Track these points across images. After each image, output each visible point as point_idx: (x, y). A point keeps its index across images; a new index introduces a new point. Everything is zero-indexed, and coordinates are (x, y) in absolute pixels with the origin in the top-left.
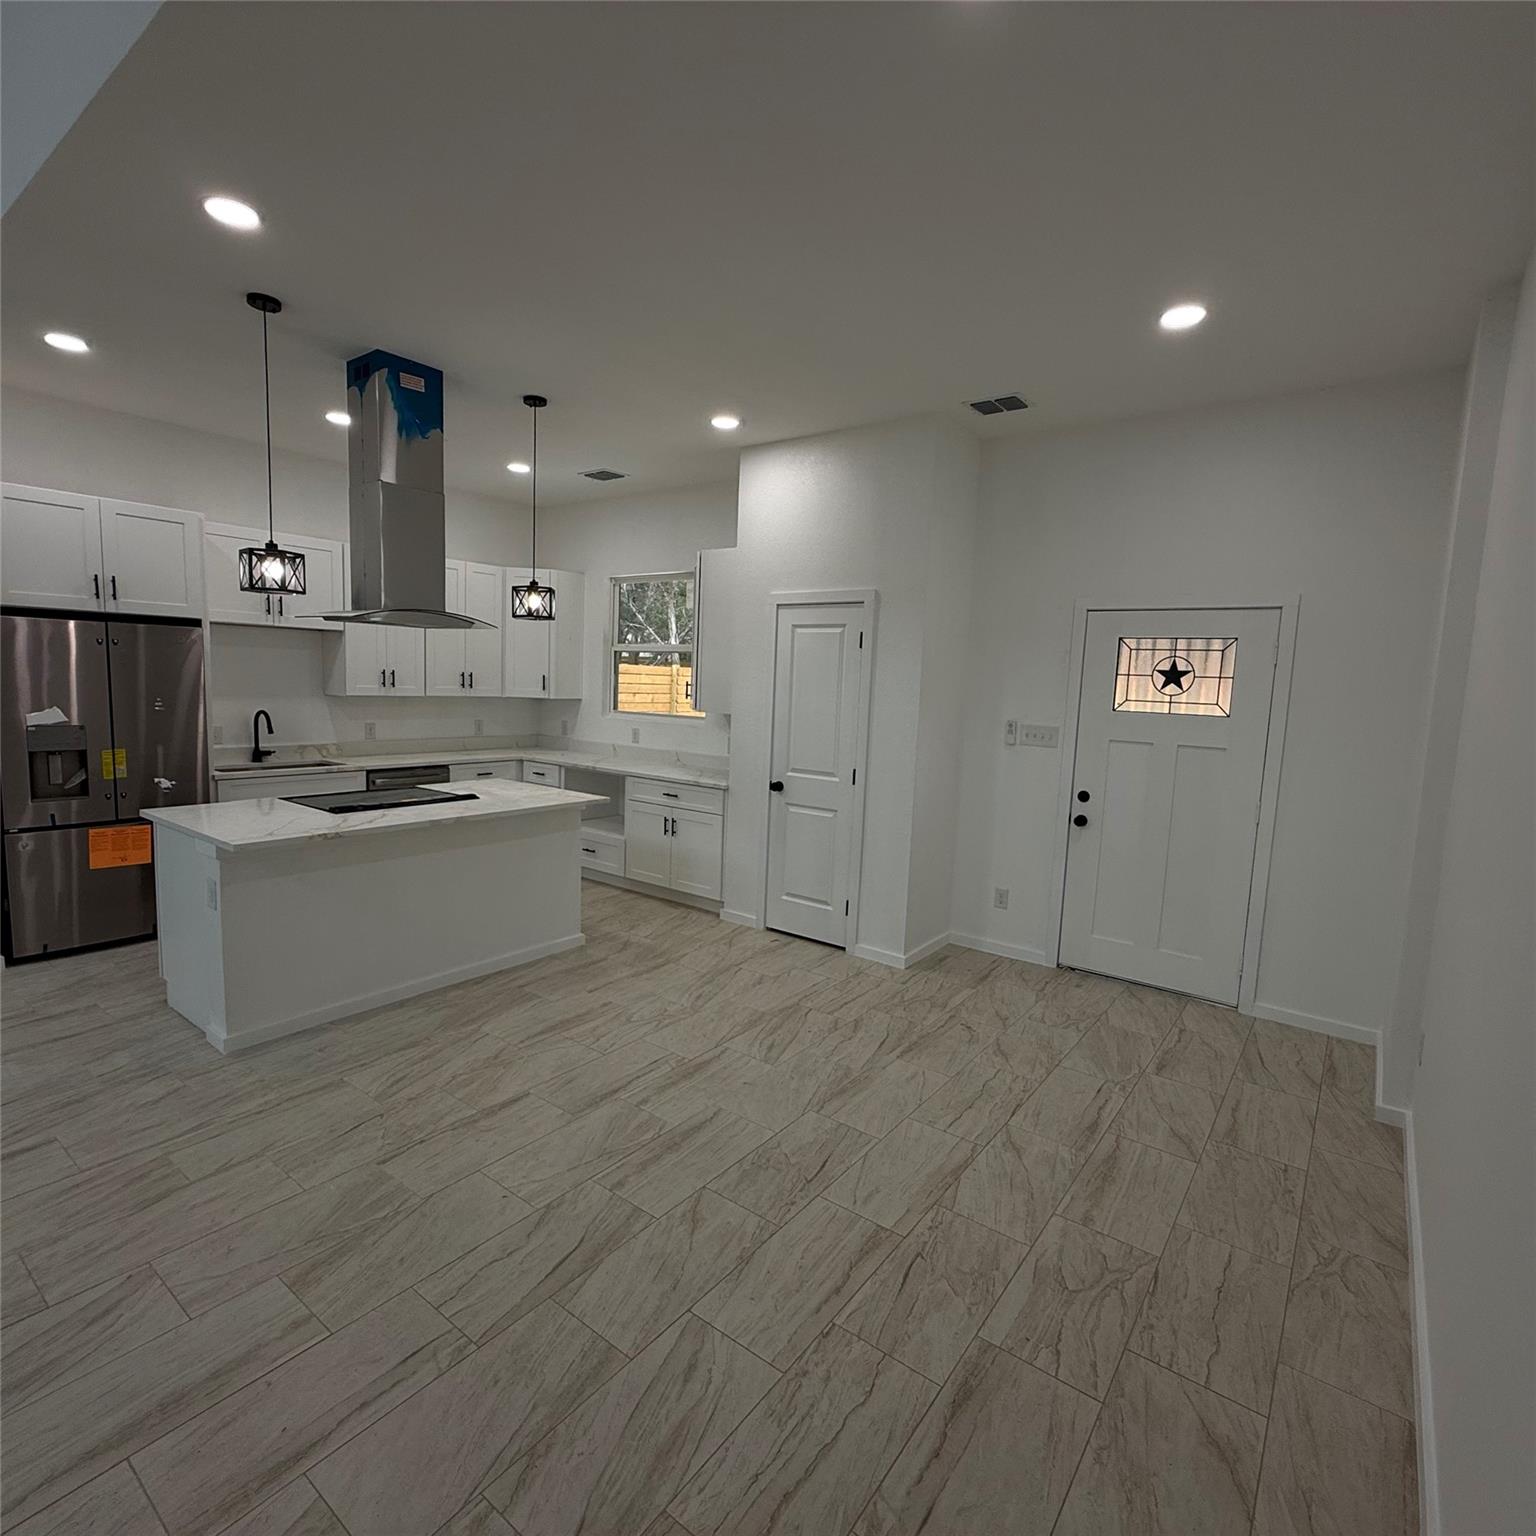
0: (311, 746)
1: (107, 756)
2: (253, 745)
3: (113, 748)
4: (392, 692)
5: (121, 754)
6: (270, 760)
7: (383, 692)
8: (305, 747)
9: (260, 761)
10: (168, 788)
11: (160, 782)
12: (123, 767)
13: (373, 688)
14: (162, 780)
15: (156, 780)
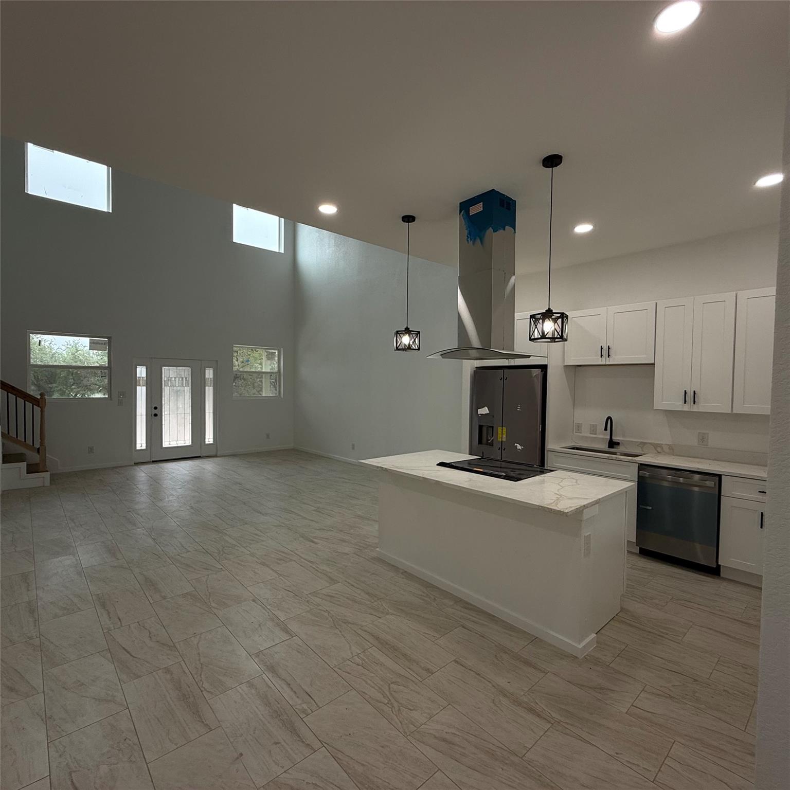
0: (649, 443)
1: (500, 429)
2: (609, 437)
3: (502, 427)
4: (695, 408)
5: (505, 429)
6: (621, 449)
7: (686, 408)
8: (644, 444)
9: (613, 448)
10: (520, 450)
11: (516, 446)
12: (504, 436)
13: (678, 405)
14: (518, 445)
15: (516, 444)
